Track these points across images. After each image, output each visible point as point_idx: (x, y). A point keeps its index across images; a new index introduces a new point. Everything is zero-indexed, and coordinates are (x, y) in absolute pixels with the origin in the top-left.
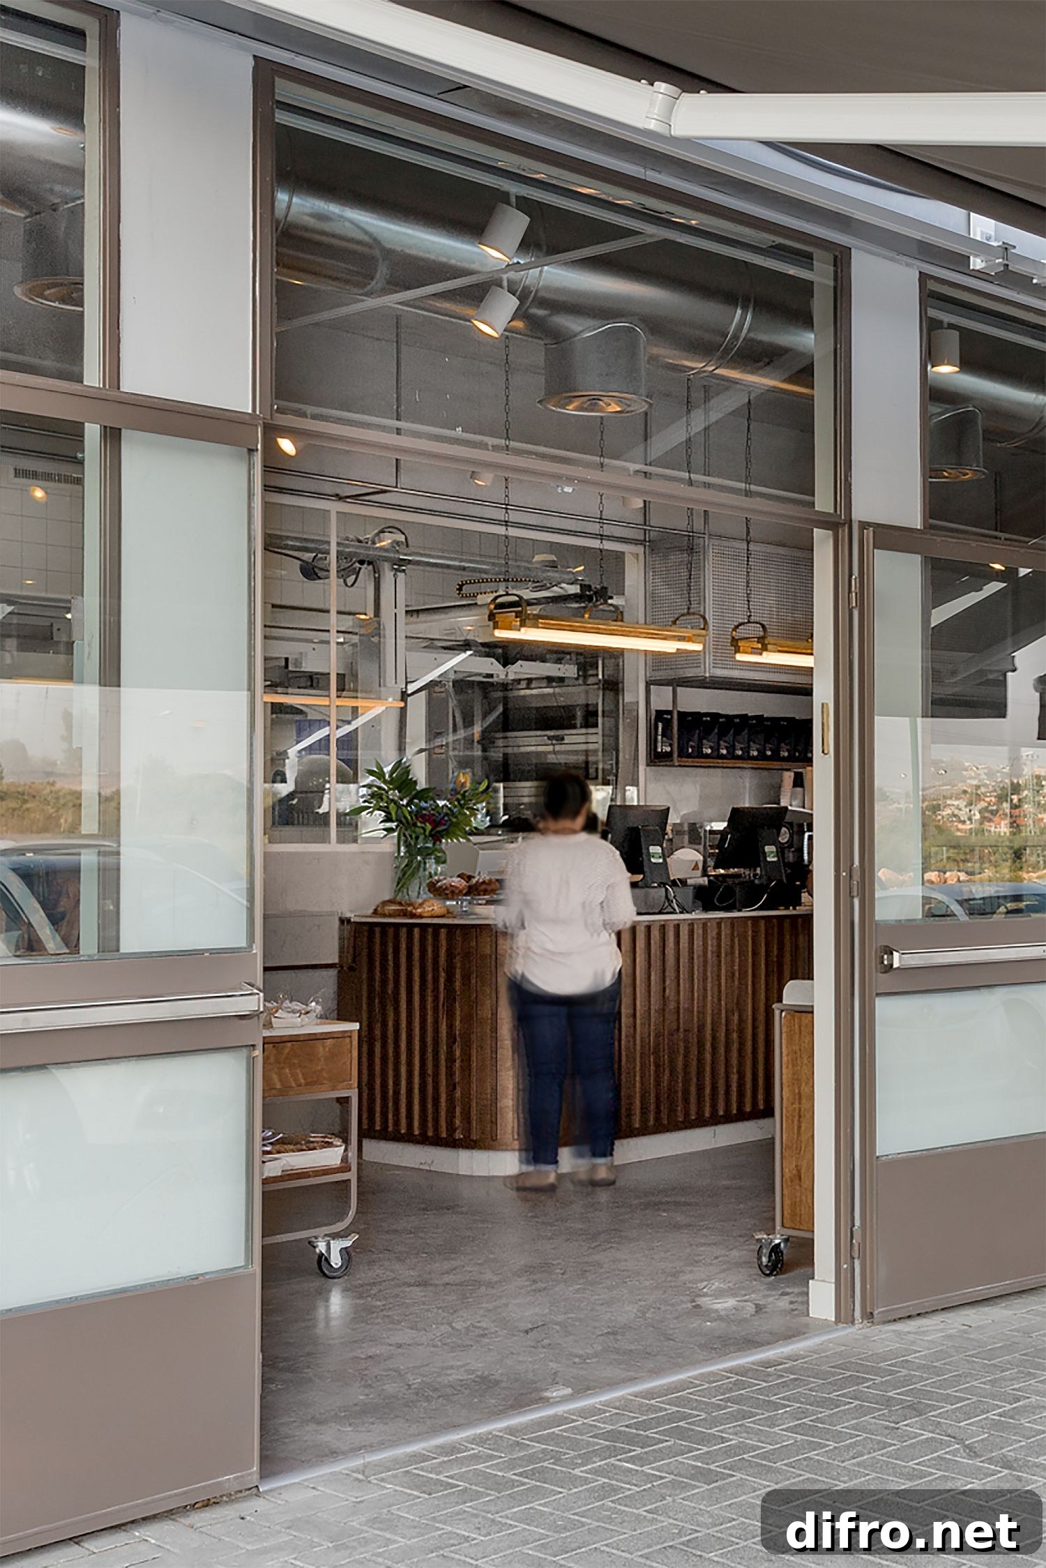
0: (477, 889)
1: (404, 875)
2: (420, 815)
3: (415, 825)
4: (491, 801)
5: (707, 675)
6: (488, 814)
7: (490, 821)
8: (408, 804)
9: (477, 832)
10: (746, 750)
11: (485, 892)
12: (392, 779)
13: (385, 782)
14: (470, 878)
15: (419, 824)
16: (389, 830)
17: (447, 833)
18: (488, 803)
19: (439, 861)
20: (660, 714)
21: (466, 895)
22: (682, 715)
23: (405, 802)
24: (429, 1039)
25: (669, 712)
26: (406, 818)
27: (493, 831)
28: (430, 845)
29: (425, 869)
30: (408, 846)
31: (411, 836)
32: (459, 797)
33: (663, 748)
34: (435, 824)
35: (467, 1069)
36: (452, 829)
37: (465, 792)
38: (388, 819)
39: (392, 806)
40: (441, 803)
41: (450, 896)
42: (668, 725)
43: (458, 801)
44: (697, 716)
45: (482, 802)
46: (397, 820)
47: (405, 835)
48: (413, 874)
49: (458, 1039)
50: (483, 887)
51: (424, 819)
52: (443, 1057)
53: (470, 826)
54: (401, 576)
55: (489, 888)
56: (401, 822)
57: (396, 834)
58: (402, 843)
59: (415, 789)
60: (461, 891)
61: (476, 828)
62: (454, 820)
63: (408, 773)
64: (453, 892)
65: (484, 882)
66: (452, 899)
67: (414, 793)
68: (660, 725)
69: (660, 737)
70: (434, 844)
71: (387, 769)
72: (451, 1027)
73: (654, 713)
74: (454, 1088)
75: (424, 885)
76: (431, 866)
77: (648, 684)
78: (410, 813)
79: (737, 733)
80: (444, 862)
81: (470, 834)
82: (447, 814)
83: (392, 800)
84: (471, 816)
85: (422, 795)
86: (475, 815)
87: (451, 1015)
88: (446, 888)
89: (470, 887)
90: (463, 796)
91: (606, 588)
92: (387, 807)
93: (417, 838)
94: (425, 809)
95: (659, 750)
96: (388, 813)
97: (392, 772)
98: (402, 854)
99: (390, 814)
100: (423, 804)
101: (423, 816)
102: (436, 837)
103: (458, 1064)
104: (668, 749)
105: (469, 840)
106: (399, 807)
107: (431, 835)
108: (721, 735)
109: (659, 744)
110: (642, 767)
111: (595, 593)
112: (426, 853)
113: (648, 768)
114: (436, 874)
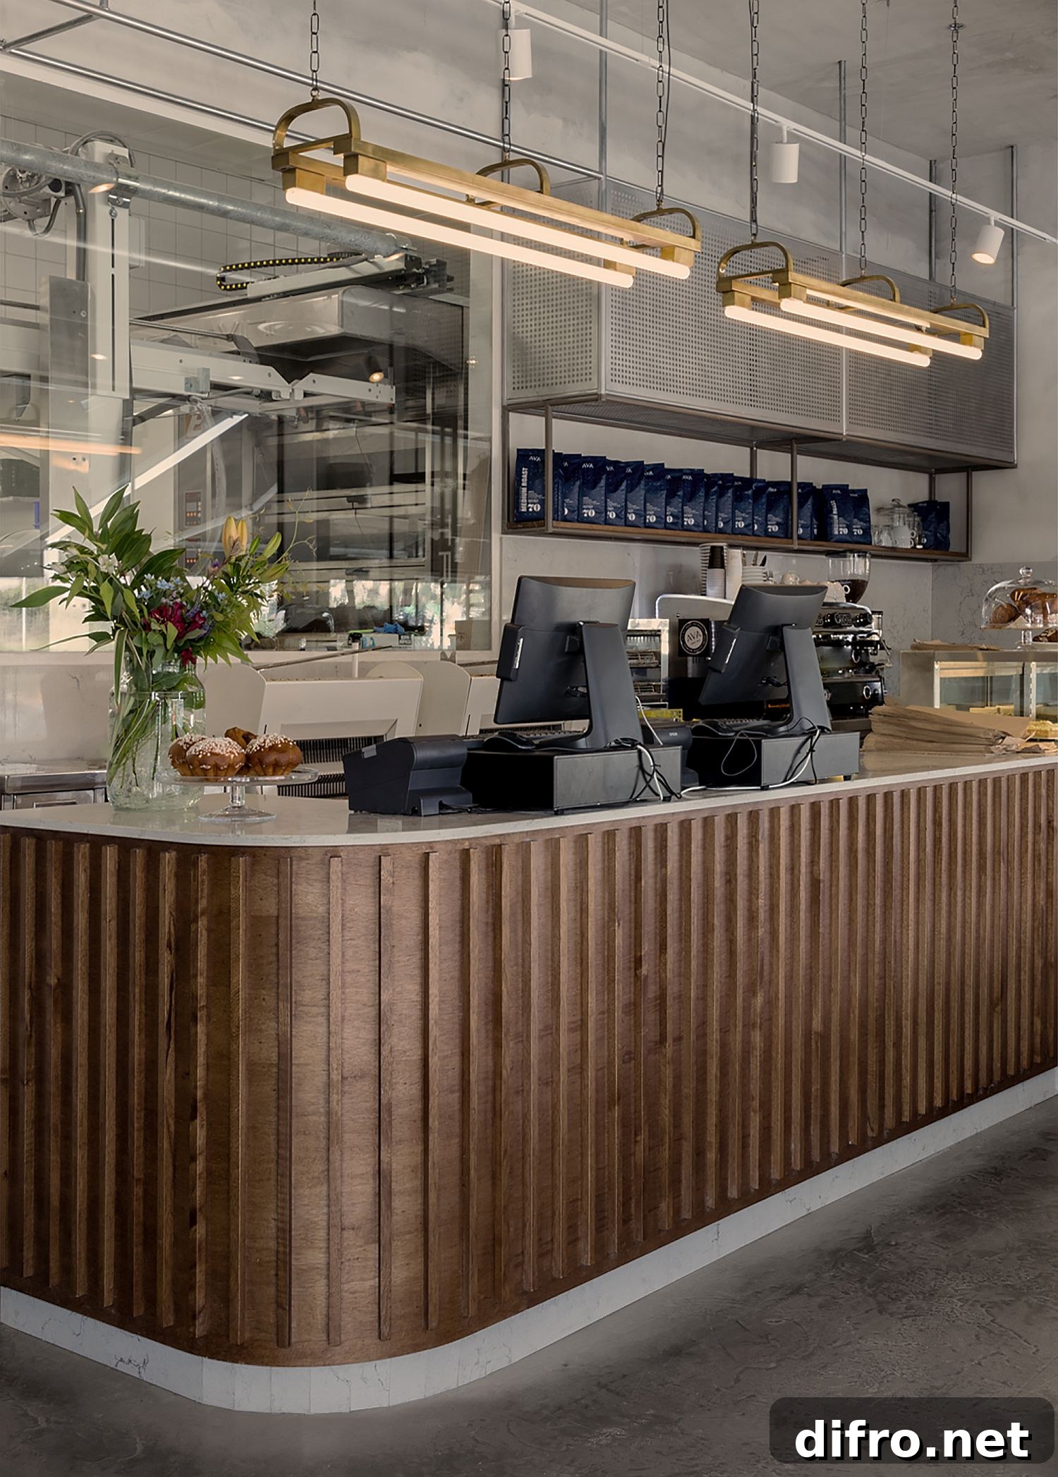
0: (261, 762)
1: (127, 731)
2: (158, 608)
3: (147, 627)
4: (288, 578)
5: (603, 392)
6: (281, 604)
7: (286, 620)
8: (136, 584)
9: (260, 642)
10: (642, 515)
11: (276, 767)
12: (105, 531)
13: (92, 537)
14: (247, 737)
15: (154, 626)
16: (100, 638)
17: (205, 644)
18: (281, 583)
19: (193, 702)
20: (523, 455)
21: (241, 772)
22: (558, 457)
23: (127, 580)
24: (136, 1099)
25: (540, 453)
26: (129, 611)
27: (290, 640)
28: (174, 669)
29: (165, 721)
30: (134, 670)
31: (140, 650)
32: (229, 569)
33: (530, 505)
34: (186, 625)
35: (221, 1176)
36: (215, 635)
37: (239, 559)
38: (98, 615)
39: (106, 592)
40: (195, 581)
41: (211, 776)
42: (537, 473)
43: (227, 576)
44: (576, 460)
45: (270, 579)
46: (114, 618)
47: (128, 648)
48: (143, 730)
49: (201, 1107)
50: (272, 757)
51: (163, 613)
52: (165, 1145)
53: (249, 629)
54: (122, 213)
55: (283, 759)
56: (121, 620)
57: (114, 643)
58: (123, 665)
59: (147, 552)
60: (231, 766)
61: (259, 635)
62: (219, 617)
63: (133, 517)
64: (216, 768)
65: (273, 748)
66: (216, 781)
67: (145, 560)
68: (525, 472)
69: (524, 490)
70: (183, 666)
71: (96, 511)
72: (184, 1074)
73: (513, 456)
74: (193, 1222)
75: (164, 752)
76: (177, 712)
77: (506, 410)
78: (138, 601)
79: (631, 488)
80: (201, 705)
81: (248, 647)
82: (206, 606)
83: (106, 576)
84: (249, 609)
85: (161, 564)
86: (257, 607)
87: (185, 1052)
88: (202, 762)
89: (248, 757)
90: (236, 567)
91: (445, 264)
92: (96, 590)
93: (151, 654)
94: (165, 594)
95: (524, 509)
96: (98, 602)
97: (107, 515)
98: (124, 687)
99: (102, 604)
100: (162, 584)
101: (162, 610)
102: (186, 653)
103: (200, 1165)
104: (537, 508)
105: (246, 660)
106: (118, 589)
107: (177, 649)
108: (612, 488)
109: (524, 500)
110: (496, 536)
111: (427, 272)
112: (168, 686)
113: (505, 536)
114: (185, 730)
